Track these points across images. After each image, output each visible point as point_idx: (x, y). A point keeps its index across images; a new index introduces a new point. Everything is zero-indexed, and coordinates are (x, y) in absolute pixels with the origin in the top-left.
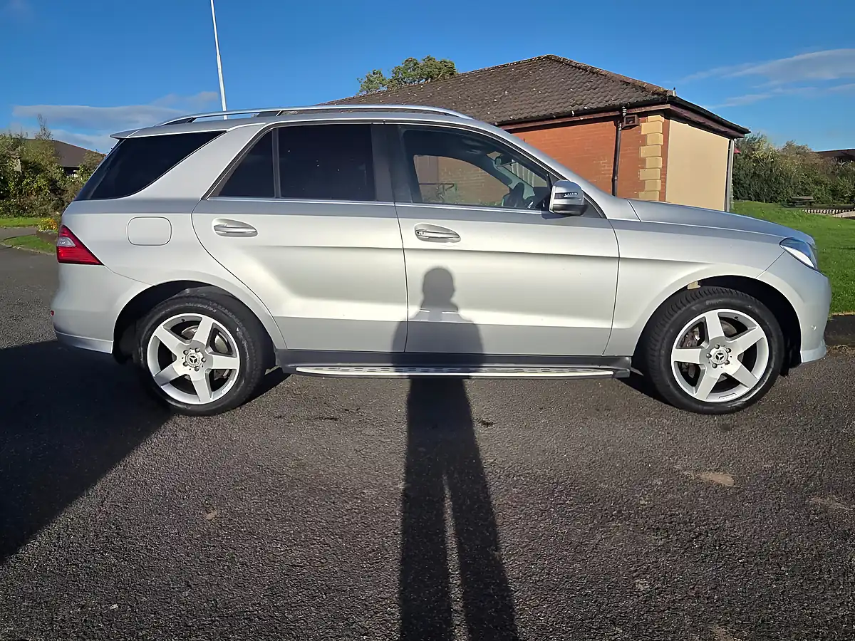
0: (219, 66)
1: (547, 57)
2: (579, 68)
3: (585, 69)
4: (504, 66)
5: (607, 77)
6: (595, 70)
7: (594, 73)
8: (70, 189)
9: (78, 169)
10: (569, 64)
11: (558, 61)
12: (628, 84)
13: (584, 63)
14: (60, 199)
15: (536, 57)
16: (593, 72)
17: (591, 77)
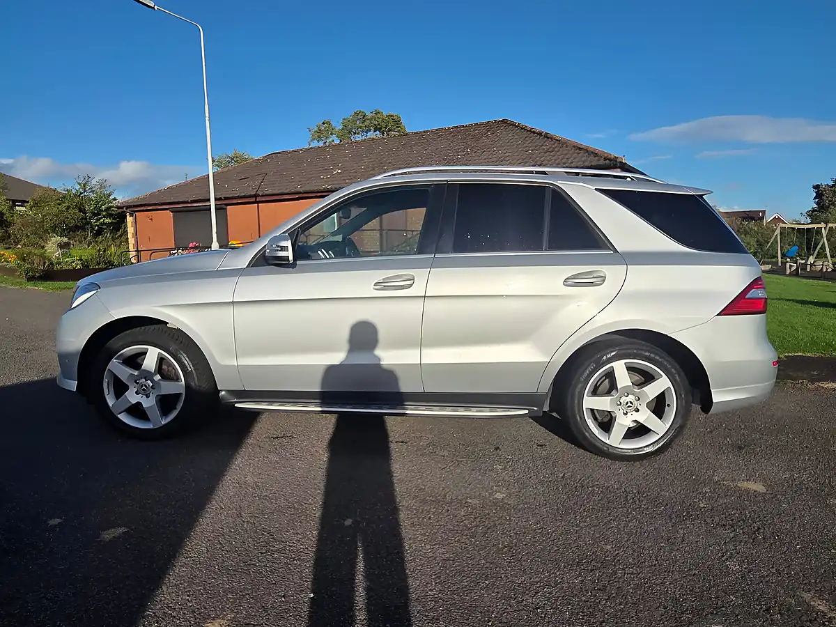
0: (207, 115)
1: (503, 121)
2: (534, 133)
3: (540, 134)
4: (463, 126)
5: (561, 143)
6: (549, 136)
7: (548, 138)
8: (18, 220)
9: (28, 202)
10: (524, 128)
11: (513, 124)
12: (581, 149)
13: (538, 128)
14: (7, 231)
15: (492, 120)
16: (547, 136)
17: (546, 141)
